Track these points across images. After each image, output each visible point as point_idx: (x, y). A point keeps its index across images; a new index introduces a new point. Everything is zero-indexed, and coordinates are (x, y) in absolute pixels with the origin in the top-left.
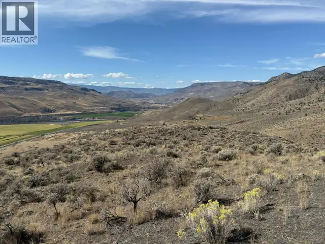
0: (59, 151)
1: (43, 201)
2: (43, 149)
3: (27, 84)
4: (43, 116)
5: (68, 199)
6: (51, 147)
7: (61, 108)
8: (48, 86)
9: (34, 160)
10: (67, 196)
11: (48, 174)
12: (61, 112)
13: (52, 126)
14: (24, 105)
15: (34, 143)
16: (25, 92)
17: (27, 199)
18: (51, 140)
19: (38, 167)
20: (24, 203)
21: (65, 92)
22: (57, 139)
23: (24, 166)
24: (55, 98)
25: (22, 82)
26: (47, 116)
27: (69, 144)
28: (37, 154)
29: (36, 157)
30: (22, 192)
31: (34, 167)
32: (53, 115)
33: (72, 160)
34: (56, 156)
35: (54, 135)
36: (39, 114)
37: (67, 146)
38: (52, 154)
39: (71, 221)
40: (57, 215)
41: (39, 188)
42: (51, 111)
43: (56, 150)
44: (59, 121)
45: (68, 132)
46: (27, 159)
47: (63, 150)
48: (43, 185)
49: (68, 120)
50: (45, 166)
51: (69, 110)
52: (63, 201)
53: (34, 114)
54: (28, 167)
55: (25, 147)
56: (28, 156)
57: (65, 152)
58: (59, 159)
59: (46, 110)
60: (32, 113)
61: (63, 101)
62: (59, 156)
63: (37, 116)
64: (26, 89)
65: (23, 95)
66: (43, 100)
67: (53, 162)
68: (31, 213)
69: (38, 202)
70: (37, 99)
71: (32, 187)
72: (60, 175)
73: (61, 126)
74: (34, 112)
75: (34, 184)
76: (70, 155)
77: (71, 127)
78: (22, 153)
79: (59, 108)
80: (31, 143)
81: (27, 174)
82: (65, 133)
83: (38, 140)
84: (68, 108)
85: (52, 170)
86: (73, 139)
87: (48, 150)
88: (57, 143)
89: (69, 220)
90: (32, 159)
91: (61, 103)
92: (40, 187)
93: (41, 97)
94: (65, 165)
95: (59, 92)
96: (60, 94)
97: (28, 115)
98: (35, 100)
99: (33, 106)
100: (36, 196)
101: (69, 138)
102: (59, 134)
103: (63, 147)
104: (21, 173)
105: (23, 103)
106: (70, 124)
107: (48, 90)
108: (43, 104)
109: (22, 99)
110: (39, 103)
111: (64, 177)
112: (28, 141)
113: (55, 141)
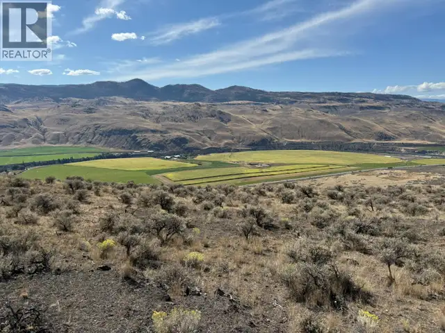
0: (395, 195)
1: (370, 255)
2: (372, 188)
3: (364, 101)
4: (377, 144)
5: (407, 264)
6: (384, 187)
7: (404, 134)
8: (390, 103)
9: (361, 200)
10: (407, 261)
11: (379, 222)
12: (405, 141)
13: (388, 159)
14: (356, 128)
15: (360, 178)
16: (359, 112)
17: (351, 245)
18: (383, 178)
19: (365, 210)
20: (347, 248)
21: (414, 112)
22: (392, 178)
23: (348, 203)
24: (399, 120)
25: (358, 99)
26: (384, 144)
27: (410, 188)
28: (364, 193)
29: (363, 197)
30: (347, 235)
31: (361, 208)
32: (391, 144)
33: (413, 212)
34: (390, 201)
35: (388, 171)
36: (374, 141)
37: (407, 190)
38: (385, 198)
39: (410, 296)
40: (391, 280)
41: (366, 237)
42: (389, 138)
43: (391, 193)
44: (399, 153)
45: (410, 171)
46: (352, 197)
47: (401, 195)
48: (372, 234)
49: (413, 152)
50: (375, 210)
51: (416, 138)
52: (400, 264)
53: (366, 141)
54: (352, 206)
55: (349, 180)
56: (354, 192)
57: (403, 198)
58: (393, 206)
59: (382, 136)
60: (364, 140)
61: (410, 125)
62: (394, 202)
63: (370, 144)
64: (362, 108)
65: (357, 115)
66: (381, 122)
67: (385, 208)
68: (355, 263)
69: (365, 253)
70: (372, 120)
71: (357, 232)
72: (396, 228)
73: (401, 161)
74: (367, 138)
75: (361, 229)
76: (411, 205)
77: (415, 164)
78: (345, 187)
79: (400, 135)
80: (356, 177)
81: (353, 215)
82: (405, 172)
83: (367, 175)
84: (416, 134)
85: (385, 219)
86: (416, 182)
87: (379, 190)
88: (392, 183)
89: (408, 294)
90: (357, 198)
91: (407, 128)
92: (368, 236)
93: (379, 118)
94: (403, 216)
95: (407, 112)
96: (406, 115)
97: (358, 141)
98: (370, 122)
99: (367, 129)
100: (363, 244)
101: (409, 180)
102: (396, 171)
103: (402, 190)
104: (345, 212)
105: (355, 126)
106: (416, 158)
107: (389, 108)
108: (380, 128)
109: (355, 120)
110: (373, 126)
111: (402, 233)
112: (353, 174)
113: (388, 180)
